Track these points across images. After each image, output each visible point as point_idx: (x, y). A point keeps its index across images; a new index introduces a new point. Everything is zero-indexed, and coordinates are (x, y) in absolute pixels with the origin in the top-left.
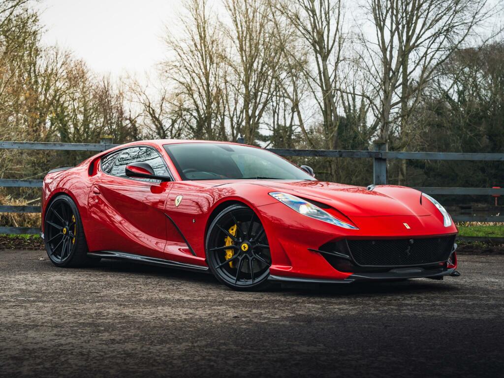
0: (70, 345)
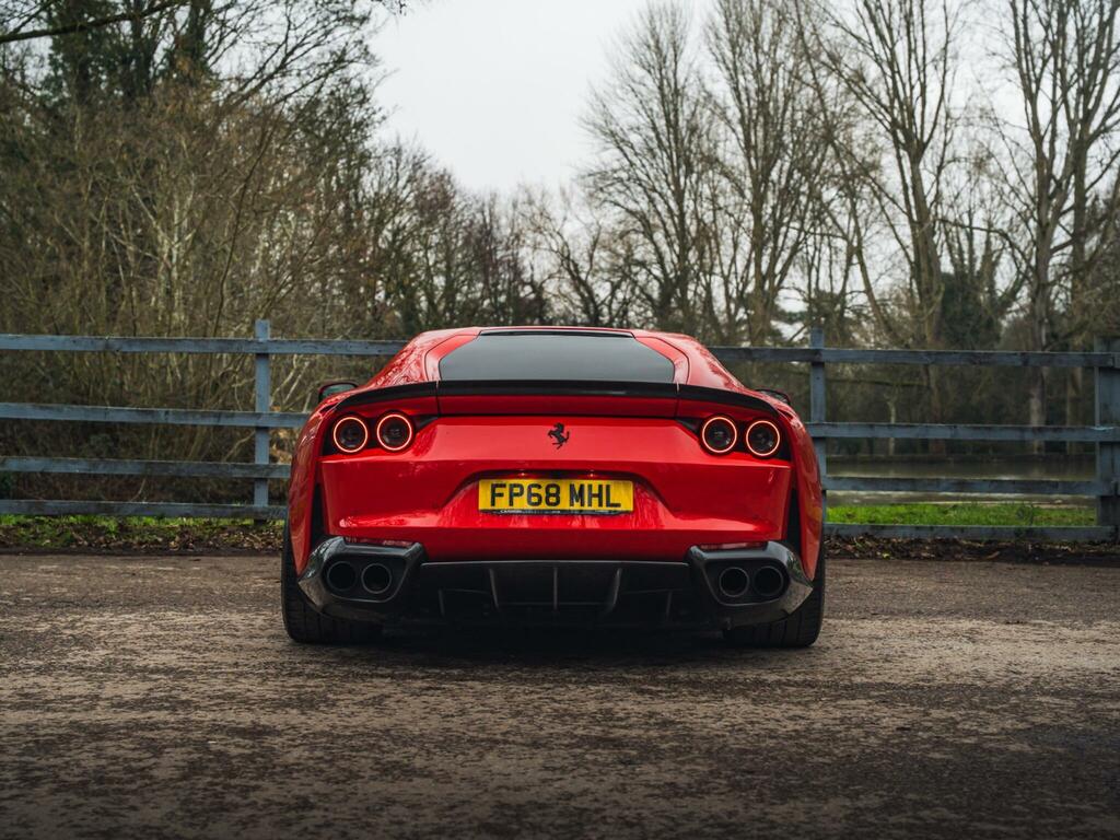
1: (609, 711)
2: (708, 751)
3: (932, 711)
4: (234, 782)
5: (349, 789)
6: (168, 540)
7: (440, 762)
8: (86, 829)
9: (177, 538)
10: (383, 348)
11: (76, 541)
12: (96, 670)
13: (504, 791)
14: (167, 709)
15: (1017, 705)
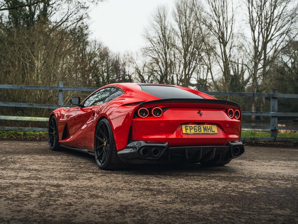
0: (145, 204)
1: (149, 182)
2: (175, 192)
3: (231, 183)
4: (52, 198)
5: (82, 201)
6: (36, 137)
7: (106, 194)
8: (13, 210)
9: (39, 137)
10: (91, 89)
11: (13, 137)
12: (17, 169)
13: (122, 202)
14: (35, 179)
15: (253, 182)
